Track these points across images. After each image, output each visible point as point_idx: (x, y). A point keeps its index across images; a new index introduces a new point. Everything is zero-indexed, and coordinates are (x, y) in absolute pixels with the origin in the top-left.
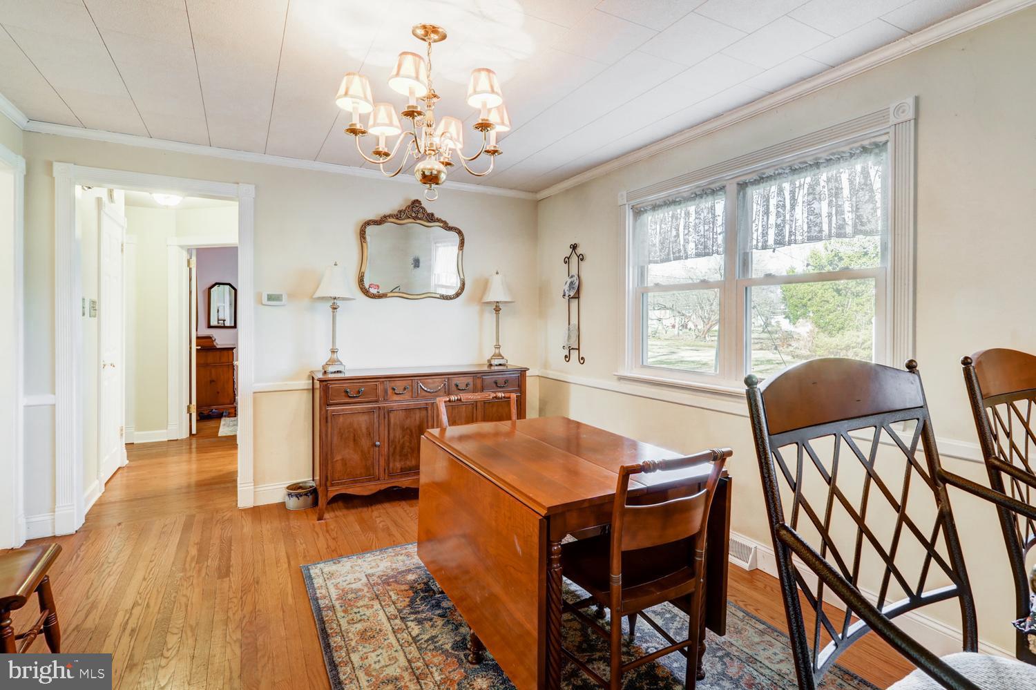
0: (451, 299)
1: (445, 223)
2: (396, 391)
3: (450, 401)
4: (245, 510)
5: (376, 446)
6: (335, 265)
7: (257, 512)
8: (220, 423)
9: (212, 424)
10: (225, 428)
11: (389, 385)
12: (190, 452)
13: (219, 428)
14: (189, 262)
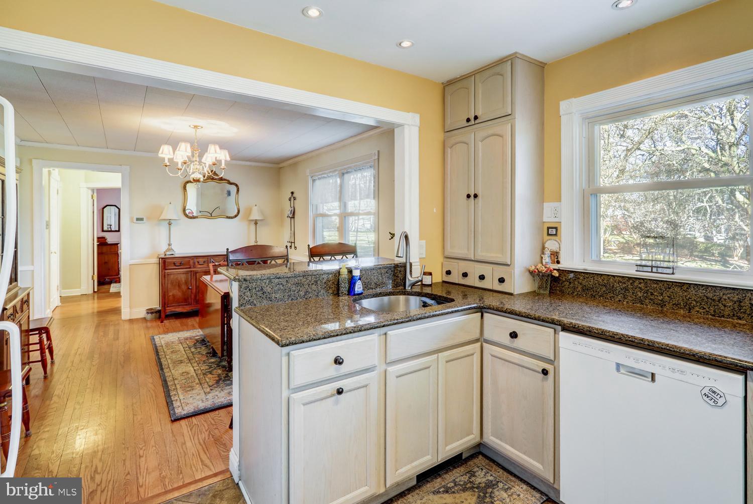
0: (232, 218)
1: (228, 181)
2: (200, 263)
3: (215, 265)
4: (126, 321)
5: (189, 289)
6: (170, 203)
7: (131, 321)
8: (110, 287)
9: (106, 287)
10: (113, 288)
11: (196, 260)
12: (94, 299)
13: (110, 288)
14: (92, 196)
